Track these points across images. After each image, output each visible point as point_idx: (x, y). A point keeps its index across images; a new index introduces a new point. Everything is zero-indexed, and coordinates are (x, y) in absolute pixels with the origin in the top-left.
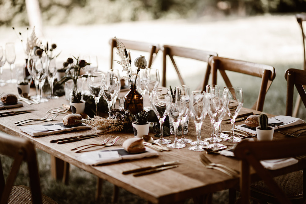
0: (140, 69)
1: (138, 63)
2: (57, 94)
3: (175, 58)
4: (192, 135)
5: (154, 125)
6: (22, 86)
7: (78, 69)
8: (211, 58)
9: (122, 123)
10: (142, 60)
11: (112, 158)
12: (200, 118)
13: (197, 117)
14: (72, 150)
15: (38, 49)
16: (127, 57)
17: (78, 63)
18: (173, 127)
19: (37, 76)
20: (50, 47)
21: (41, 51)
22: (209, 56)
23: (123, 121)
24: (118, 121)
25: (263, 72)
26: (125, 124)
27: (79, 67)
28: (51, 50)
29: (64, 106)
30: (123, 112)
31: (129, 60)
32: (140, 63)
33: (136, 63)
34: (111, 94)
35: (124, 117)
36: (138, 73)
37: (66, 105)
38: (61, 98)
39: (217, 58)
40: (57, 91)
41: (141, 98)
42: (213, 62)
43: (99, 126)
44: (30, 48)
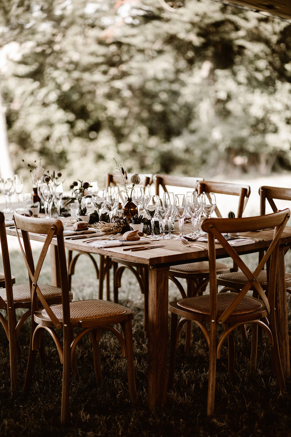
0: (135, 184)
1: (133, 180)
2: (63, 215)
3: (167, 187)
4: (177, 233)
5: (147, 226)
6: (33, 208)
7: (83, 191)
8: (198, 182)
9: (122, 226)
10: (136, 177)
11: (115, 243)
12: (182, 216)
13: (180, 215)
14: (83, 242)
15: (46, 177)
16: (124, 174)
17: (83, 185)
18: (161, 226)
19: (46, 199)
20: (56, 176)
21: (48, 178)
22: (196, 182)
23: (122, 225)
24: (118, 225)
25: (241, 190)
26: (123, 227)
27: (83, 189)
28: (57, 179)
29: (71, 221)
30: (122, 218)
31: (125, 176)
32: (134, 179)
33: (131, 179)
34: (111, 206)
35: (123, 221)
36: (133, 187)
37: (73, 220)
38: (67, 218)
39: (203, 183)
40: (63, 213)
41: (136, 208)
42: (199, 186)
43: (102, 229)
44: (37, 178)
